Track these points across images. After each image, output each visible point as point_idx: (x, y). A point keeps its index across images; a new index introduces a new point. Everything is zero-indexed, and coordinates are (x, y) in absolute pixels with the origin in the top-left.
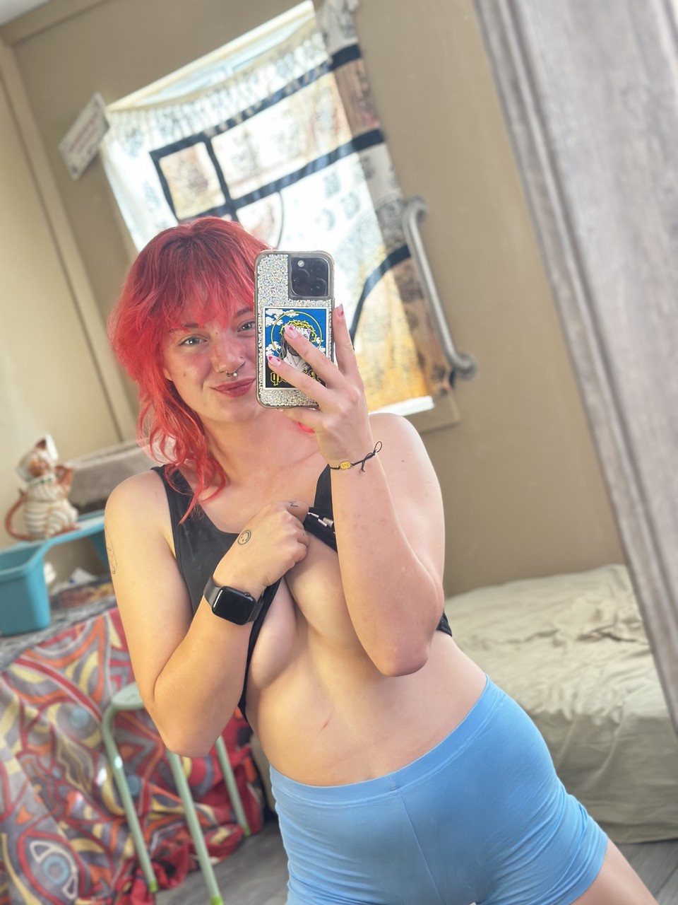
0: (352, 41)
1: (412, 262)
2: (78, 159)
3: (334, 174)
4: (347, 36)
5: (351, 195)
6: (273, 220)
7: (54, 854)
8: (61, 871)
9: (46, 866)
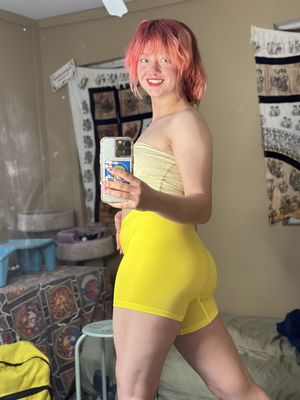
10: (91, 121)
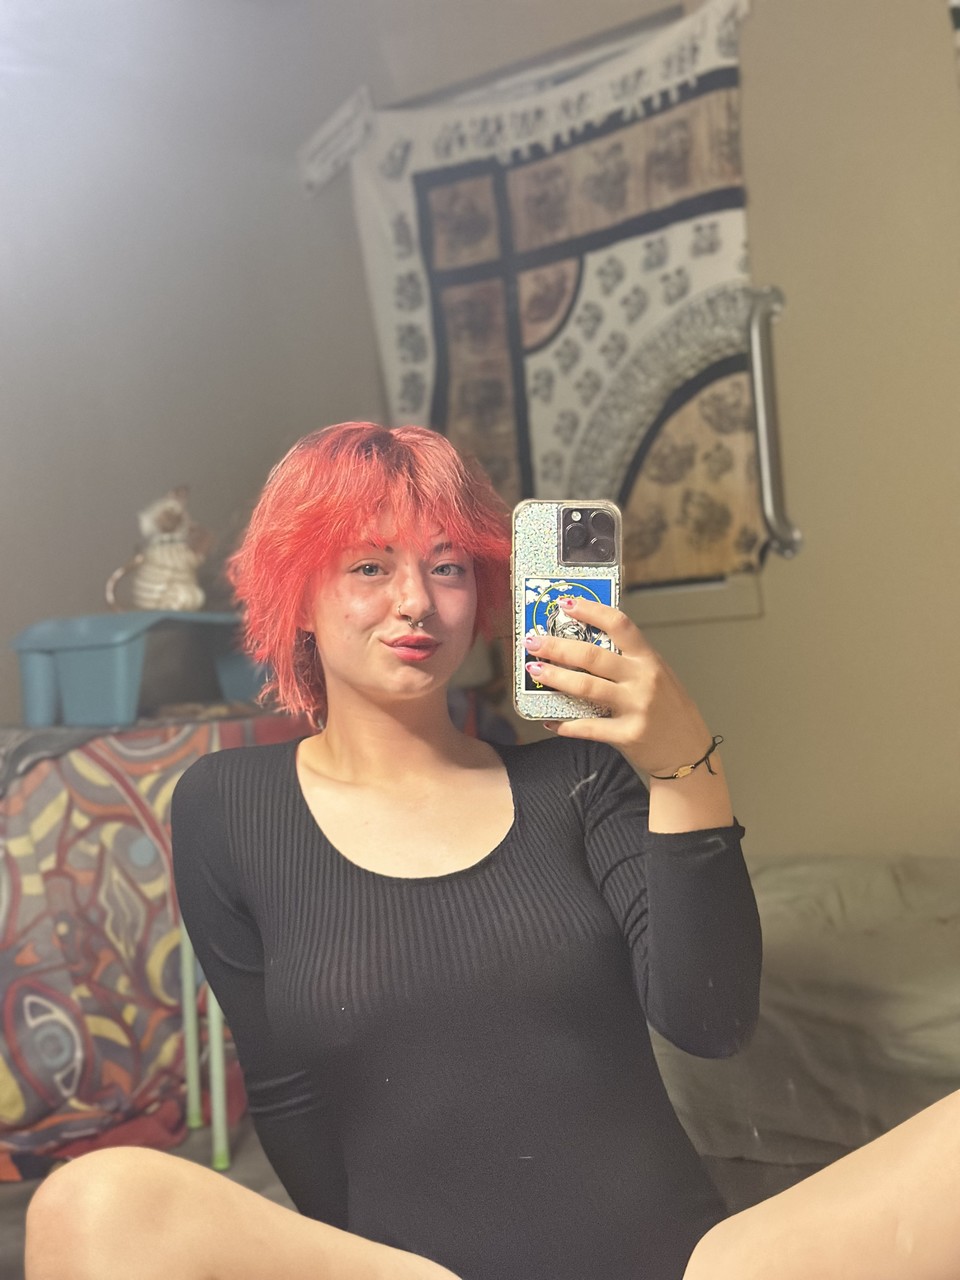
0: (728, 62)
1: (742, 378)
2: (317, 172)
3: (662, 241)
4: (726, 55)
5: (680, 272)
6: (561, 291)
7: (55, 1023)
8: (59, 1050)
9: (39, 1037)
10: (422, 278)
